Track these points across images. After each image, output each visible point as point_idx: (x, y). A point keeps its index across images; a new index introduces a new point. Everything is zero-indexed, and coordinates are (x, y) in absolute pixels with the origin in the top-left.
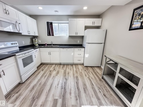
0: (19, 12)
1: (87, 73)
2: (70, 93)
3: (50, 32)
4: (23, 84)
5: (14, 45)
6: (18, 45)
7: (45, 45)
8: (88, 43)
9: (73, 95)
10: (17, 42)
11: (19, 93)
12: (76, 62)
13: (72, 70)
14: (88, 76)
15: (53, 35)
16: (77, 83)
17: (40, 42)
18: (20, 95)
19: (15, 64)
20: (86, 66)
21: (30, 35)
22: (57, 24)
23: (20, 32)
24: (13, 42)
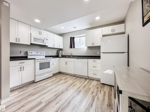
0: (49, 33)
1: (97, 92)
2: (57, 103)
3: (72, 45)
4: (35, 83)
5: (42, 54)
6: (45, 54)
7: (66, 56)
8: (103, 53)
9: (58, 105)
10: (44, 52)
11: (27, 88)
12: (91, 75)
13: (82, 83)
14: (94, 94)
15: (74, 47)
16: (74, 97)
17: (64, 54)
18: (26, 89)
19: (33, 65)
20: (103, 84)
21: (54, 47)
22: (79, 38)
23: (46, 45)
24: (42, 52)
